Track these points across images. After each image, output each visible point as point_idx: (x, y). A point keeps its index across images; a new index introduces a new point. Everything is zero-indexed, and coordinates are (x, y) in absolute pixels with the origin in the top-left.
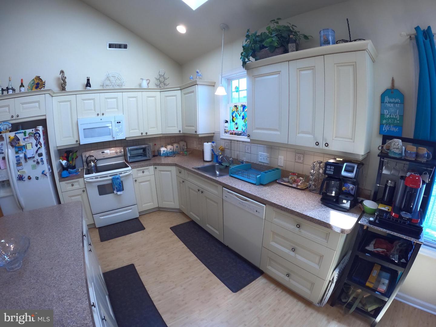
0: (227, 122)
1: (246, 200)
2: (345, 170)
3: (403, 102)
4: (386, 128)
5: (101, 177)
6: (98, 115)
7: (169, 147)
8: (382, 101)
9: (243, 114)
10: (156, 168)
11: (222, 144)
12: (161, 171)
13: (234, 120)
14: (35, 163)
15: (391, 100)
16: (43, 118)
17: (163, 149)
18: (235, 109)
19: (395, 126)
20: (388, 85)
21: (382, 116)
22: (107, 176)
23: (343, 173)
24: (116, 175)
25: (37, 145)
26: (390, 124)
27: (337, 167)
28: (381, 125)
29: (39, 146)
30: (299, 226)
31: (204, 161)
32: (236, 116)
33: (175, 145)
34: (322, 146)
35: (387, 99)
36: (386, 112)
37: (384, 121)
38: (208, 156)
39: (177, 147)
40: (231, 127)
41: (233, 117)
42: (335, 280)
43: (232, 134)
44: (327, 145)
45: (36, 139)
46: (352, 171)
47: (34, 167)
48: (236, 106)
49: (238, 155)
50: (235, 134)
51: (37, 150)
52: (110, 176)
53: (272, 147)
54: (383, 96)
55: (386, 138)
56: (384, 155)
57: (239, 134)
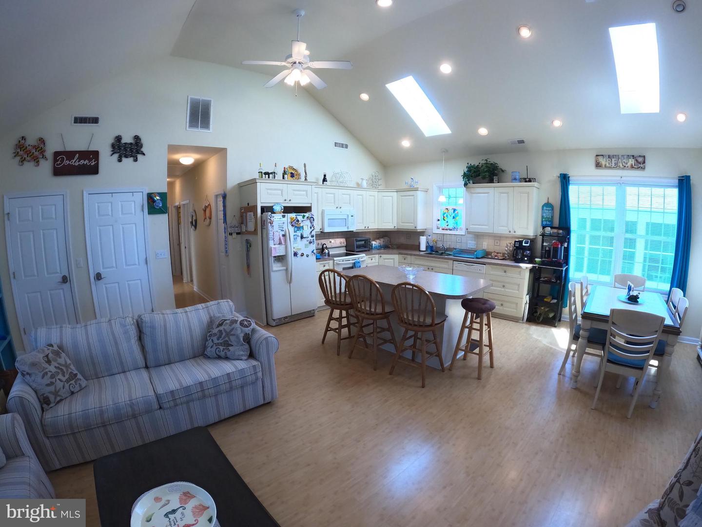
0: (439, 220)
1: (472, 265)
2: (525, 243)
3: (553, 209)
4: (544, 223)
5: (346, 261)
6: (337, 208)
7: (378, 241)
8: (543, 209)
9: (453, 215)
10: (381, 257)
11: (435, 238)
12: (385, 259)
13: (445, 219)
14: (308, 243)
15: (547, 209)
16: (309, 205)
17: (374, 243)
18: (446, 211)
19: (549, 222)
20: (546, 201)
21: (543, 217)
22: (350, 260)
23: (524, 244)
24: (356, 259)
25: (311, 228)
26: (546, 221)
27: (521, 242)
28: (542, 221)
29: (312, 228)
30: (505, 272)
31: (420, 251)
32: (447, 216)
33: (382, 240)
34: (512, 233)
35: (545, 208)
36: (544, 215)
37: (544, 220)
38: (423, 247)
39: (384, 241)
40: (443, 224)
41: (444, 217)
42: (528, 302)
43: (443, 229)
44: (515, 232)
45: (311, 223)
46: (528, 243)
47: (306, 246)
48: (447, 209)
49: (449, 245)
50: (446, 230)
51: (311, 232)
52: (352, 260)
53: (478, 236)
54: (543, 206)
55: (544, 227)
56: (543, 235)
57: (450, 230)
